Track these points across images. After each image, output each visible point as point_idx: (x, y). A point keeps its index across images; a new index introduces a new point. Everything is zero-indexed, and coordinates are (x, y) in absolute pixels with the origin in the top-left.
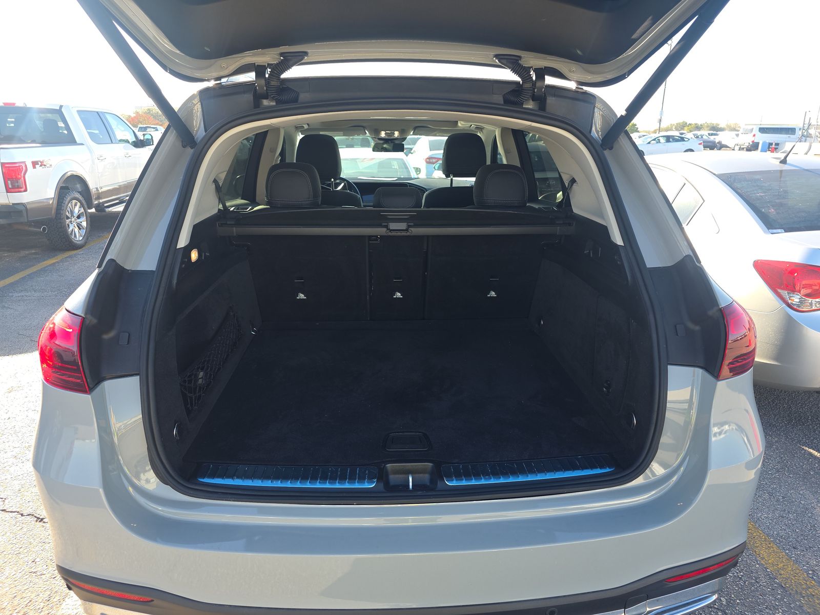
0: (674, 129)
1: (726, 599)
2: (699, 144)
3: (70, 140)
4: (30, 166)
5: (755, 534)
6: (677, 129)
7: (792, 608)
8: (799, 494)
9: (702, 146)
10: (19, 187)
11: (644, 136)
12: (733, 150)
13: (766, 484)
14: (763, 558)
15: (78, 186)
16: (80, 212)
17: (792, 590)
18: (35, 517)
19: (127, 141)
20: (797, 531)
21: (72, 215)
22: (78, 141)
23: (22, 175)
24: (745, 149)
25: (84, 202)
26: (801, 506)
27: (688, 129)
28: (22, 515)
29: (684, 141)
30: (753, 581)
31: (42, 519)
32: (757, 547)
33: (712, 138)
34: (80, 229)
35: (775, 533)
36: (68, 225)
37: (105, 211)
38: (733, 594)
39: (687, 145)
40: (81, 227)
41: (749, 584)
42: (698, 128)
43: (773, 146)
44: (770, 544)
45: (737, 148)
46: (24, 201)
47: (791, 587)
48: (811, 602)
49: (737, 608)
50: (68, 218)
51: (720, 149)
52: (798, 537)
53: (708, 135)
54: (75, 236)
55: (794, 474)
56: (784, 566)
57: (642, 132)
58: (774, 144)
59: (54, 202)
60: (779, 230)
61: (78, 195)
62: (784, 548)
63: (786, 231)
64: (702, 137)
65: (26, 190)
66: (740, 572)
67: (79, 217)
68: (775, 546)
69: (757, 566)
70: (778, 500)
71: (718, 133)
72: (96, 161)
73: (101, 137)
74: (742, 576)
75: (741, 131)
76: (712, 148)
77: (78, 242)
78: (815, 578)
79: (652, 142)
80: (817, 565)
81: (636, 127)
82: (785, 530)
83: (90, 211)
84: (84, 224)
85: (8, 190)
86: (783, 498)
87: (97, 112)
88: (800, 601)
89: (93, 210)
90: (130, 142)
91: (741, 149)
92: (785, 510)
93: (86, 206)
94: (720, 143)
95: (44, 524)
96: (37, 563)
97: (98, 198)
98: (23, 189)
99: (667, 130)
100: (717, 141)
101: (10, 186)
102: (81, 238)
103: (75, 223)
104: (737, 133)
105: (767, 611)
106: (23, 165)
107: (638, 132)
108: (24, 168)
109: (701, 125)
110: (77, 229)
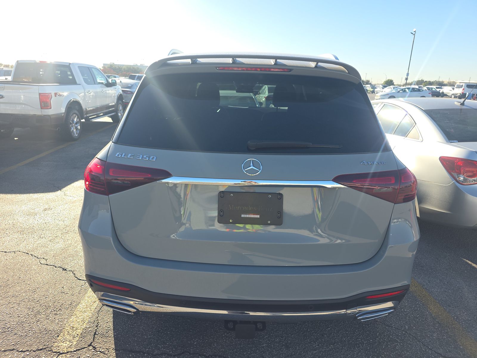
0: (416, 84)
1: (408, 327)
2: (429, 93)
3: (73, 82)
4: (53, 95)
5: (429, 298)
6: (417, 84)
7: (442, 333)
8: (457, 281)
9: (431, 95)
10: (47, 106)
11: (396, 87)
12: (451, 97)
13: (439, 275)
14: (431, 310)
15: (77, 107)
16: (77, 121)
17: (444, 325)
18: (62, 268)
19: (102, 83)
20: (452, 298)
21: (73, 123)
22: (78, 82)
23: (49, 99)
24: (458, 97)
25: (79, 115)
26: (457, 287)
27: (424, 84)
28: (56, 267)
29: (420, 91)
30: (424, 319)
31: (65, 270)
32: (429, 304)
33: (438, 90)
34: (76, 130)
35: (440, 298)
36: (71, 128)
37: (90, 121)
38: (412, 325)
39: (422, 94)
40: (77, 129)
41: (421, 321)
42: (430, 83)
43: (475, 96)
44: (436, 303)
45: (453, 96)
46: (50, 114)
47: (444, 324)
48: (453, 331)
49: (413, 331)
50: (71, 124)
51: (442, 97)
52: (452, 301)
53: (436, 88)
54: (74, 134)
55: (456, 271)
56: (441, 314)
57: (396, 85)
58: (475, 95)
59: (65, 115)
60: (455, 141)
61: (76, 112)
62: (443, 306)
63: (459, 142)
64: (432, 89)
65: (51, 108)
66: (418, 315)
67: (76, 124)
68: (438, 305)
69: (427, 313)
70: (444, 284)
71: (442, 87)
72: (86, 93)
73: (89, 81)
74: (418, 317)
75: (456, 86)
76: (438, 96)
77: (75, 137)
78: (457, 320)
79: (401, 91)
80: (459, 315)
81: (393, 82)
82: (445, 298)
83: (82, 121)
84: (79, 127)
85: (42, 108)
86: (447, 282)
87: (88, 67)
88: (447, 330)
89: (83, 120)
90: (104, 83)
91: (455, 97)
92: (447, 288)
93: (80, 118)
94: (443, 93)
95: (66, 272)
96: (65, 289)
97: (87, 114)
98: (49, 108)
99: (411, 84)
100: (441, 92)
101: (43, 106)
102: (77, 135)
103: (74, 127)
104: (453, 87)
105: (429, 333)
106: (50, 95)
107: (394, 85)
108: (50, 96)
109: (433, 82)
110: (75, 130)
